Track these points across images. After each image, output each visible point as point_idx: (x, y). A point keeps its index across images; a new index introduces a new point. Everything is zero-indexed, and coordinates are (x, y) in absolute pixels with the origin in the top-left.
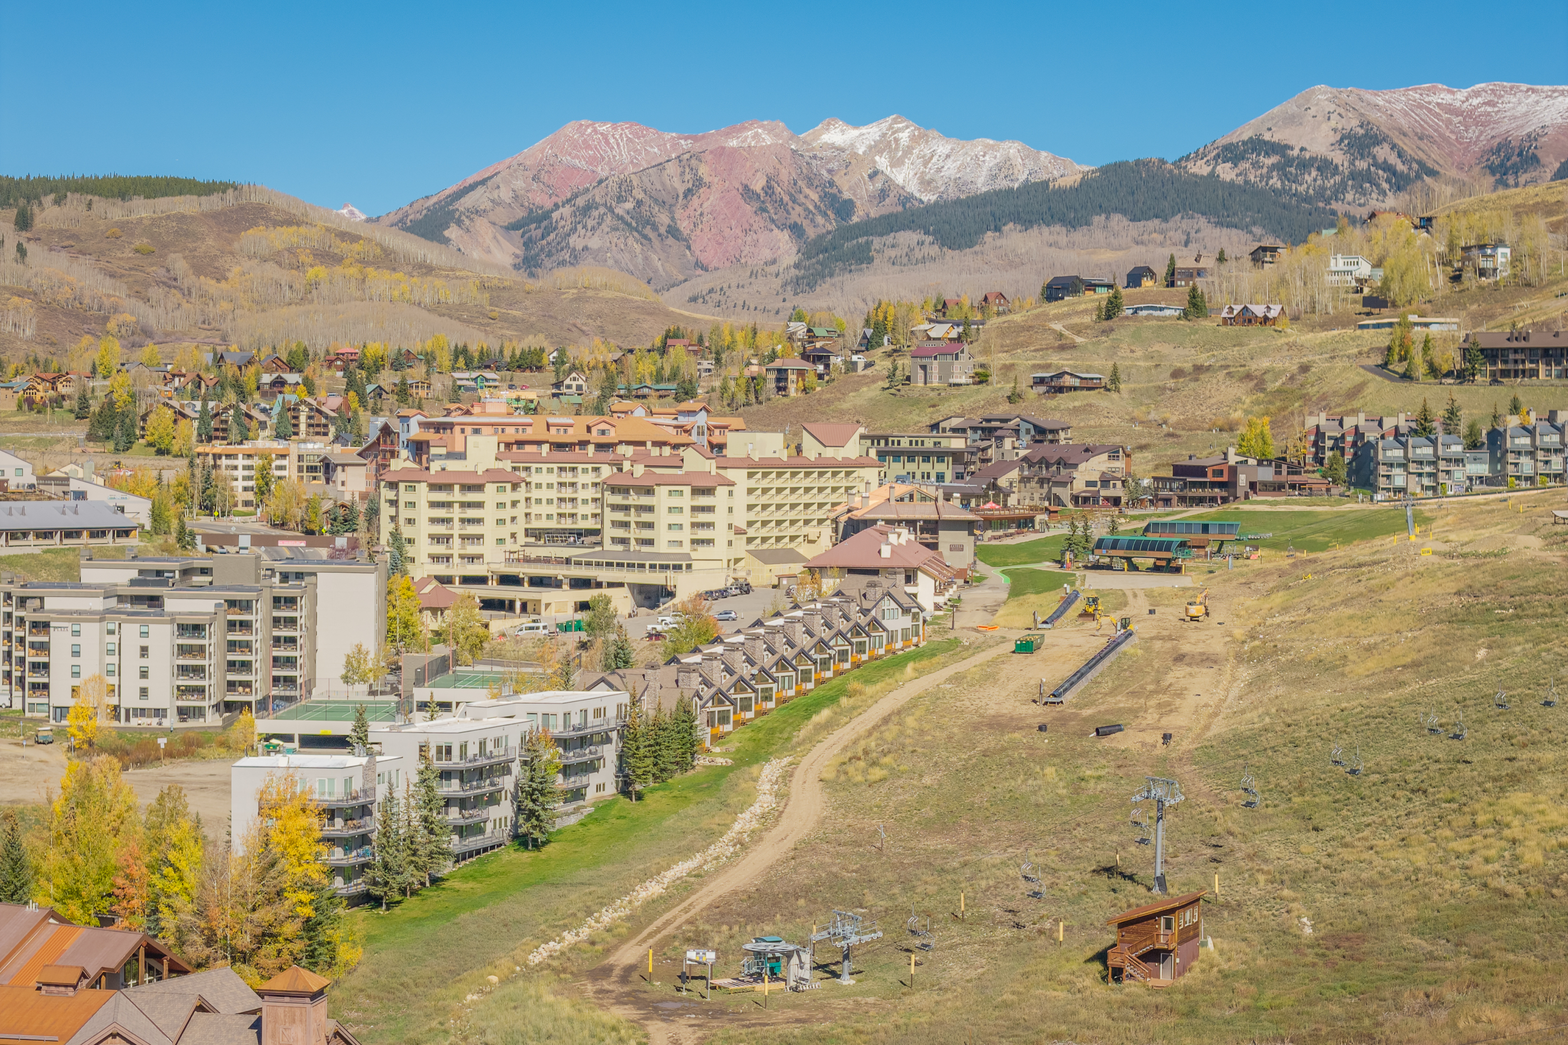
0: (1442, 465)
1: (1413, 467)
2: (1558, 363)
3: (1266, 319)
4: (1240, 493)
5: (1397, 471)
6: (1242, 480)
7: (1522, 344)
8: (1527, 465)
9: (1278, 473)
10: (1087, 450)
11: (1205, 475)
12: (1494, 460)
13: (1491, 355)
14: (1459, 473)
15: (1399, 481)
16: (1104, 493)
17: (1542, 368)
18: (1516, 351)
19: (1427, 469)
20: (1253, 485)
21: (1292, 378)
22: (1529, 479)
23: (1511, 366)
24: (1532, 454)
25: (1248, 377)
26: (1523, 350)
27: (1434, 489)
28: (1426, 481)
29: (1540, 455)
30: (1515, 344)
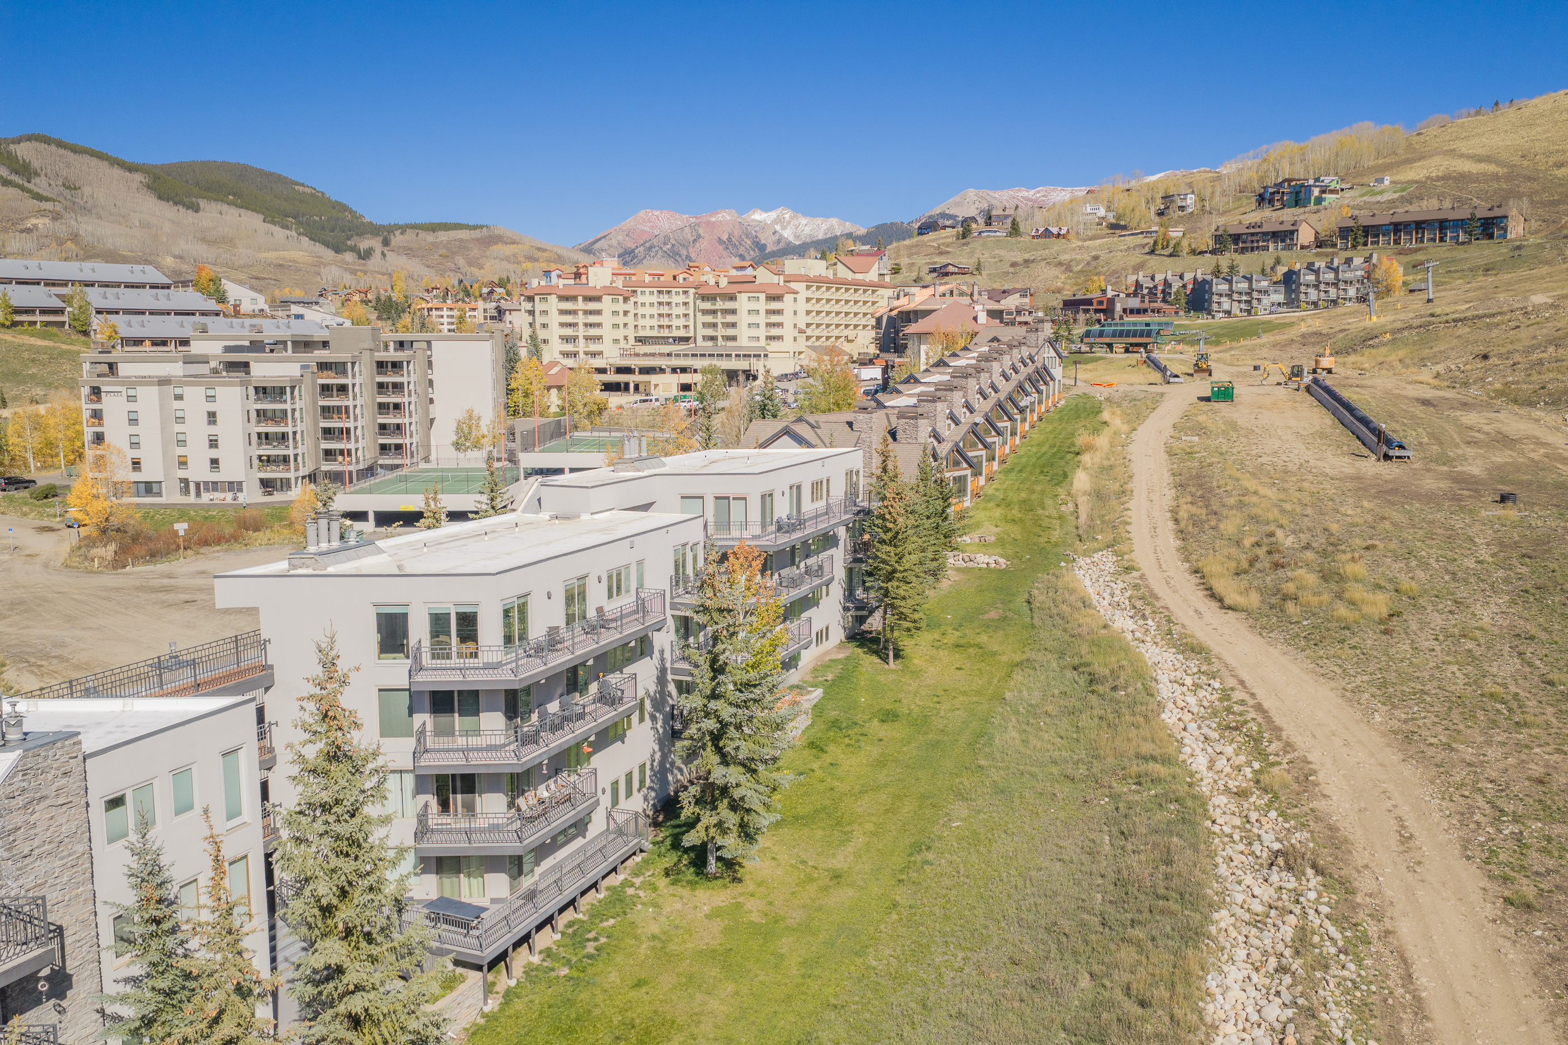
0: (1255, 295)
1: (1235, 296)
2: (1283, 241)
3: (1059, 234)
4: (1117, 316)
5: (1224, 299)
6: (1118, 307)
7: (1258, 230)
8: (1313, 295)
9: (1143, 302)
10: (1004, 292)
11: (1091, 304)
12: (1288, 291)
13: (1236, 238)
14: (1266, 301)
15: (1226, 306)
16: (1018, 319)
17: (1271, 246)
18: (1253, 234)
19: (1244, 298)
20: (1125, 310)
21: (1088, 263)
22: (1315, 304)
23: (1249, 245)
24: (1316, 287)
25: (1060, 264)
26: (1257, 234)
27: (1249, 312)
28: (1243, 306)
29: (1322, 287)
30: (1252, 231)
